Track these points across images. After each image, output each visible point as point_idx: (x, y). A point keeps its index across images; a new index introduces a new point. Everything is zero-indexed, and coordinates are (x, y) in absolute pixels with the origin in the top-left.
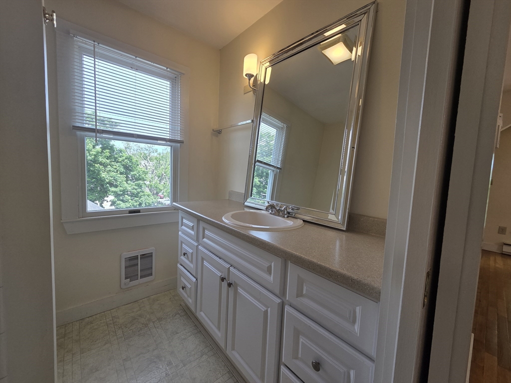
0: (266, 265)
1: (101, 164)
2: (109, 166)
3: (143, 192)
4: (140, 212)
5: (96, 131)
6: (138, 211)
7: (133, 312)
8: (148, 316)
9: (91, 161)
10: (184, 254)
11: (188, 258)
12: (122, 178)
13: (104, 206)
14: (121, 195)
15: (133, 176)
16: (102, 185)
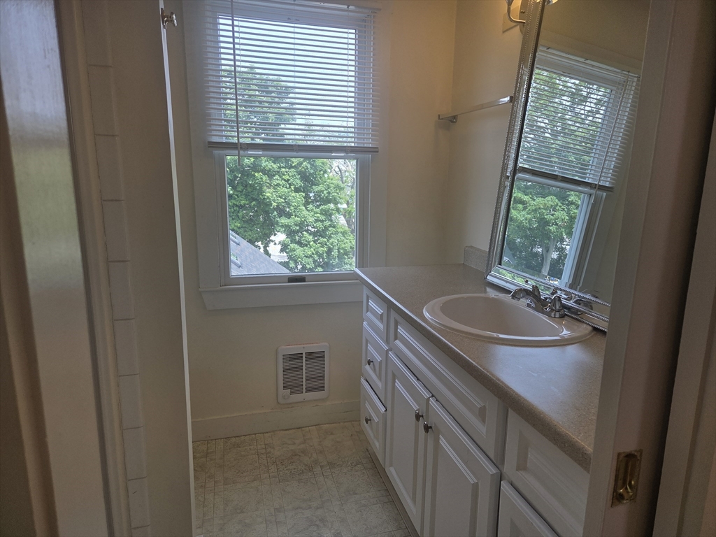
0: (478, 403)
1: (265, 172)
2: (277, 177)
3: (334, 227)
4: (305, 281)
5: (239, 147)
6: (302, 279)
7: (294, 444)
8: (315, 455)
9: (249, 167)
10: (369, 362)
11: (374, 370)
12: (298, 198)
13: (270, 252)
14: (297, 232)
15: (318, 194)
16: (267, 213)
